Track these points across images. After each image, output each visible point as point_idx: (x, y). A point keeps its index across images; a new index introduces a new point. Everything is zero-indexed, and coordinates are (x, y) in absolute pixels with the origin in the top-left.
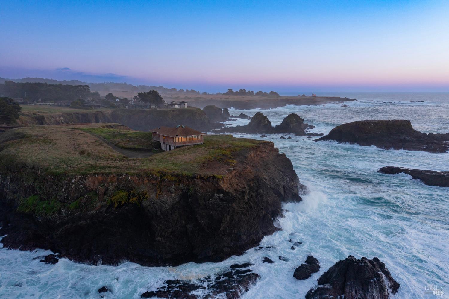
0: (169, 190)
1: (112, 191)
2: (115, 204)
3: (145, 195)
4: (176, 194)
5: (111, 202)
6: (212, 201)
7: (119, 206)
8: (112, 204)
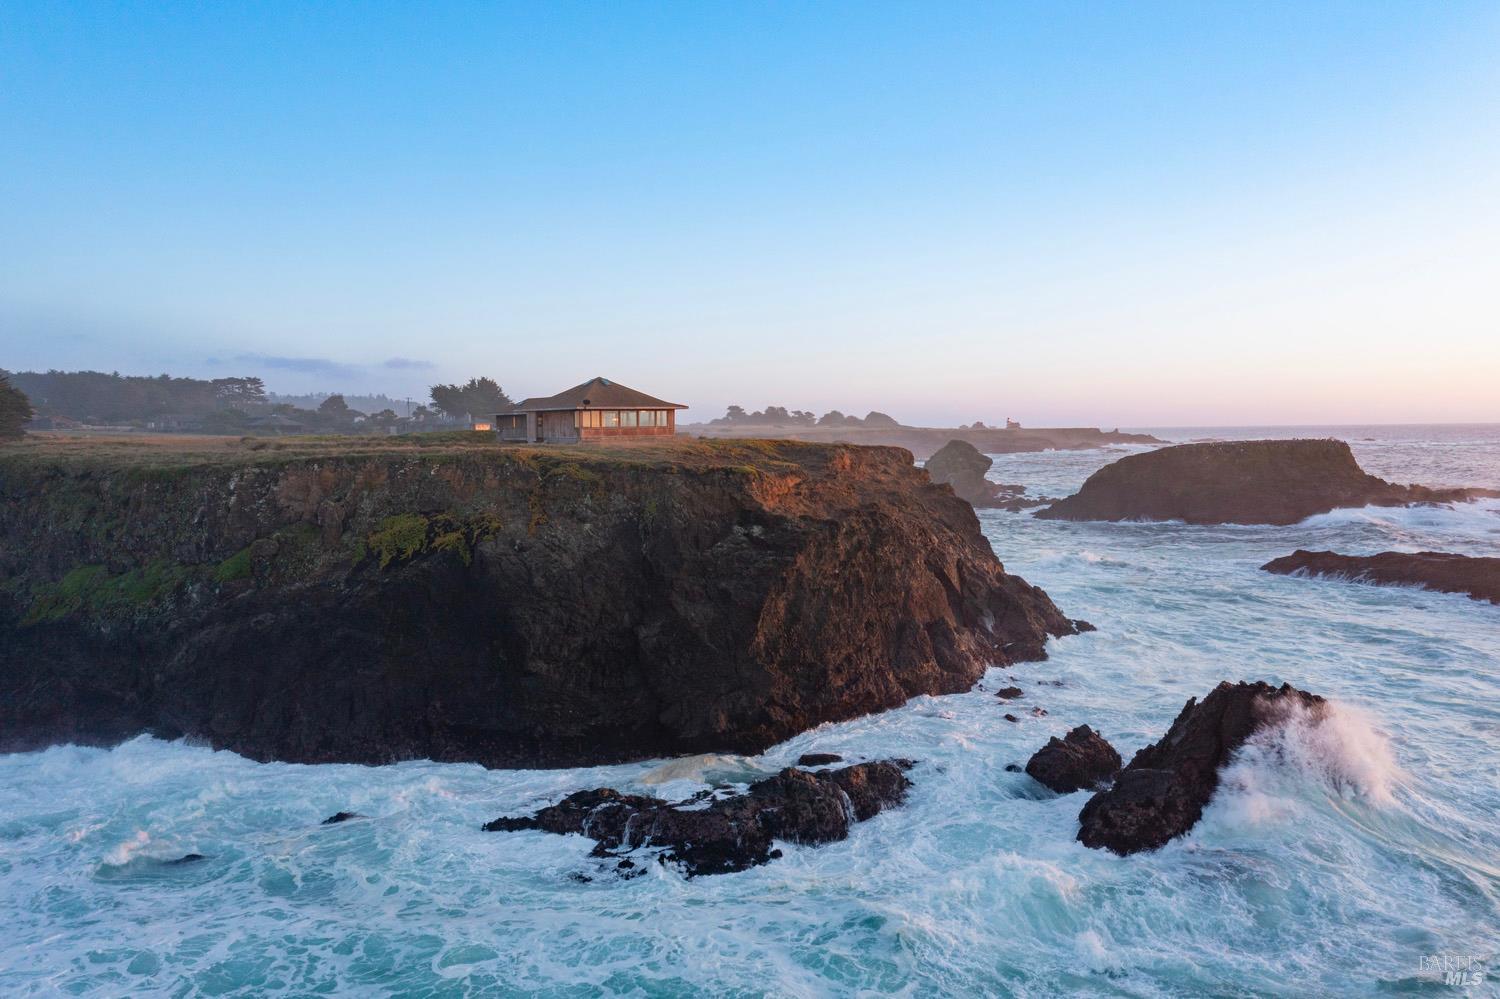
0: (573, 512)
1: (371, 516)
2: (383, 556)
3: (490, 522)
4: (595, 526)
5: (369, 550)
6: (723, 546)
7: (395, 563)
8: (373, 556)
